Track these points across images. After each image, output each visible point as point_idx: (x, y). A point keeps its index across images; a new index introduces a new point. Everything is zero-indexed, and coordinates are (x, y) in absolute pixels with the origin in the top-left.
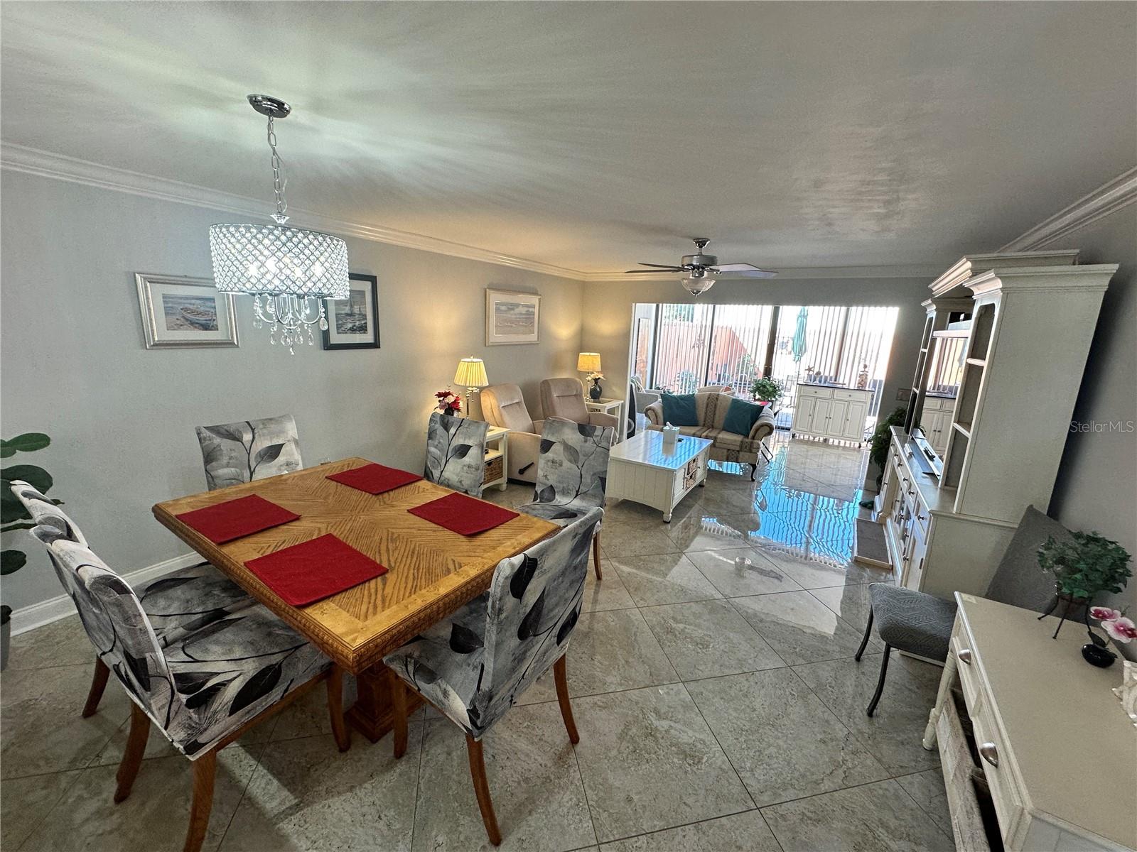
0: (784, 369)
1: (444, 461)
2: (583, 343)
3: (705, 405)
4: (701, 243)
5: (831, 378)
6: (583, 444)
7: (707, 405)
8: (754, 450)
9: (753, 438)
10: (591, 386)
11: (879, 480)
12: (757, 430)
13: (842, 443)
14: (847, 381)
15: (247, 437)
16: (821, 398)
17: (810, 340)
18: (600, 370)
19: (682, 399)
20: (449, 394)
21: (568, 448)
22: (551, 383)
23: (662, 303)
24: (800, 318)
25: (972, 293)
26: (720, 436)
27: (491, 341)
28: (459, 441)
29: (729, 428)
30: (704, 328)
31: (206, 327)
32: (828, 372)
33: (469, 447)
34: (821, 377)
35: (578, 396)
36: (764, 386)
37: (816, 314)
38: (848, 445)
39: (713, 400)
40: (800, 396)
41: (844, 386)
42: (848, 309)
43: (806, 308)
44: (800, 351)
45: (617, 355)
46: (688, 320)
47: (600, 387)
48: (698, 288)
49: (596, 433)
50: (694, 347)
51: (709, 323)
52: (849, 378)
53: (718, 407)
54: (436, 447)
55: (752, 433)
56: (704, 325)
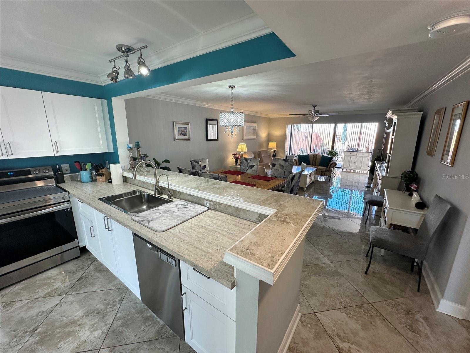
0: (339, 147)
1: (246, 170)
2: (269, 138)
3: (312, 158)
4: (314, 106)
5: (356, 149)
6: (285, 164)
7: (313, 158)
8: (330, 171)
9: (330, 167)
10: (272, 153)
11: (372, 180)
12: (331, 165)
13: (360, 172)
14: (362, 150)
15: (200, 163)
16: (352, 156)
17: (348, 137)
18: (276, 147)
19: (305, 156)
20: (236, 154)
21: (280, 165)
22: (261, 152)
23: (294, 124)
24: (344, 128)
25: (392, 119)
26: (318, 167)
27: (244, 138)
28: (251, 164)
29: (321, 165)
30: (309, 133)
31: (185, 135)
32: (355, 147)
33: (254, 165)
34: (352, 149)
35: (270, 156)
36: (332, 152)
37: (350, 126)
38: (363, 172)
39: (315, 156)
40: (345, 155)
41: (361, 151)
42: (362, 124)
43: (346, 124)
44: (345, 140)
45: (281, 142)
46: (299, 130)
47: (275, 154)
48: (313, 119)
49: (289, 161)
50: (304, 140)
51: (311, 131)
52: (363, 149)
53: (317, 159)
54: (244, 166)
55: (329, 166)
56: (309, 132)
